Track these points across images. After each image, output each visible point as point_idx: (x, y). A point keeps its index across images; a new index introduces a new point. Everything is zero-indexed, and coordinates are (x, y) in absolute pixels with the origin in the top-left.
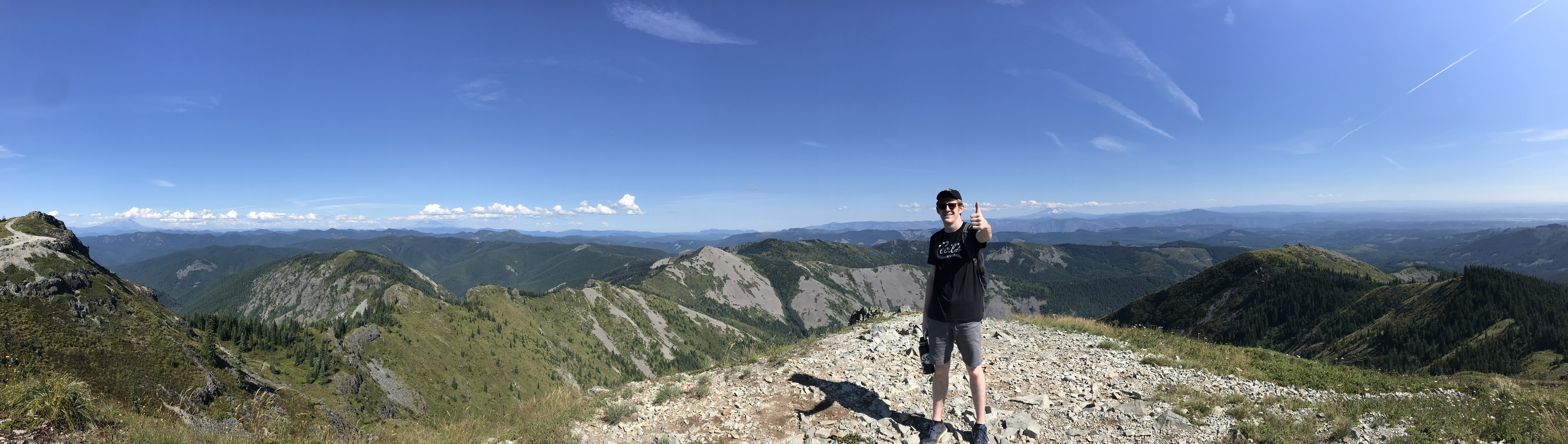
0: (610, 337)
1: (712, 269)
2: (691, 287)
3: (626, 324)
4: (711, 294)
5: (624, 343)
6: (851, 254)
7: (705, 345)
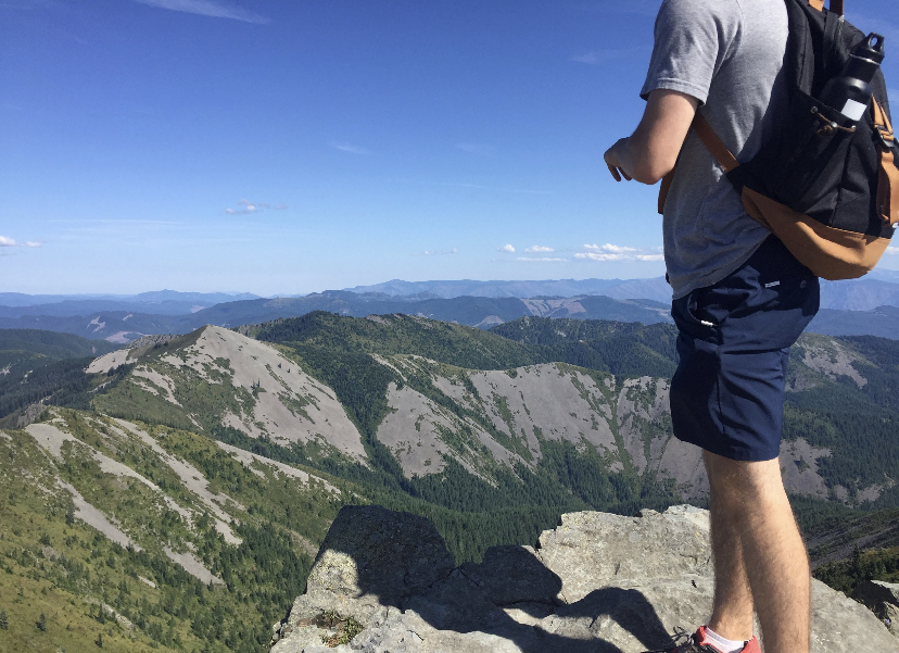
0: (113, 519)
1: (229, 372)
2: (192, 408)
3: (139, 488)
4: (231, 420)
5: (143, 526)
6: (458, 342)
7: (280, 513)
